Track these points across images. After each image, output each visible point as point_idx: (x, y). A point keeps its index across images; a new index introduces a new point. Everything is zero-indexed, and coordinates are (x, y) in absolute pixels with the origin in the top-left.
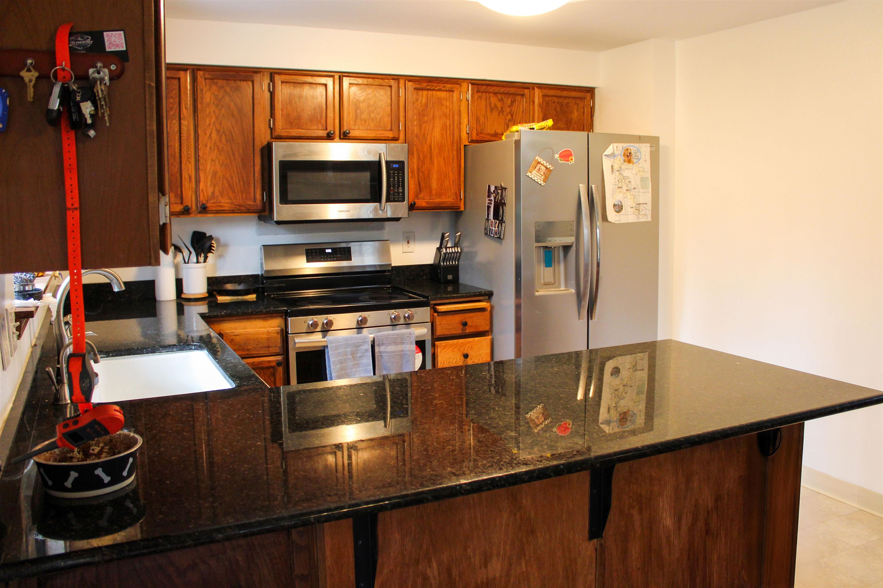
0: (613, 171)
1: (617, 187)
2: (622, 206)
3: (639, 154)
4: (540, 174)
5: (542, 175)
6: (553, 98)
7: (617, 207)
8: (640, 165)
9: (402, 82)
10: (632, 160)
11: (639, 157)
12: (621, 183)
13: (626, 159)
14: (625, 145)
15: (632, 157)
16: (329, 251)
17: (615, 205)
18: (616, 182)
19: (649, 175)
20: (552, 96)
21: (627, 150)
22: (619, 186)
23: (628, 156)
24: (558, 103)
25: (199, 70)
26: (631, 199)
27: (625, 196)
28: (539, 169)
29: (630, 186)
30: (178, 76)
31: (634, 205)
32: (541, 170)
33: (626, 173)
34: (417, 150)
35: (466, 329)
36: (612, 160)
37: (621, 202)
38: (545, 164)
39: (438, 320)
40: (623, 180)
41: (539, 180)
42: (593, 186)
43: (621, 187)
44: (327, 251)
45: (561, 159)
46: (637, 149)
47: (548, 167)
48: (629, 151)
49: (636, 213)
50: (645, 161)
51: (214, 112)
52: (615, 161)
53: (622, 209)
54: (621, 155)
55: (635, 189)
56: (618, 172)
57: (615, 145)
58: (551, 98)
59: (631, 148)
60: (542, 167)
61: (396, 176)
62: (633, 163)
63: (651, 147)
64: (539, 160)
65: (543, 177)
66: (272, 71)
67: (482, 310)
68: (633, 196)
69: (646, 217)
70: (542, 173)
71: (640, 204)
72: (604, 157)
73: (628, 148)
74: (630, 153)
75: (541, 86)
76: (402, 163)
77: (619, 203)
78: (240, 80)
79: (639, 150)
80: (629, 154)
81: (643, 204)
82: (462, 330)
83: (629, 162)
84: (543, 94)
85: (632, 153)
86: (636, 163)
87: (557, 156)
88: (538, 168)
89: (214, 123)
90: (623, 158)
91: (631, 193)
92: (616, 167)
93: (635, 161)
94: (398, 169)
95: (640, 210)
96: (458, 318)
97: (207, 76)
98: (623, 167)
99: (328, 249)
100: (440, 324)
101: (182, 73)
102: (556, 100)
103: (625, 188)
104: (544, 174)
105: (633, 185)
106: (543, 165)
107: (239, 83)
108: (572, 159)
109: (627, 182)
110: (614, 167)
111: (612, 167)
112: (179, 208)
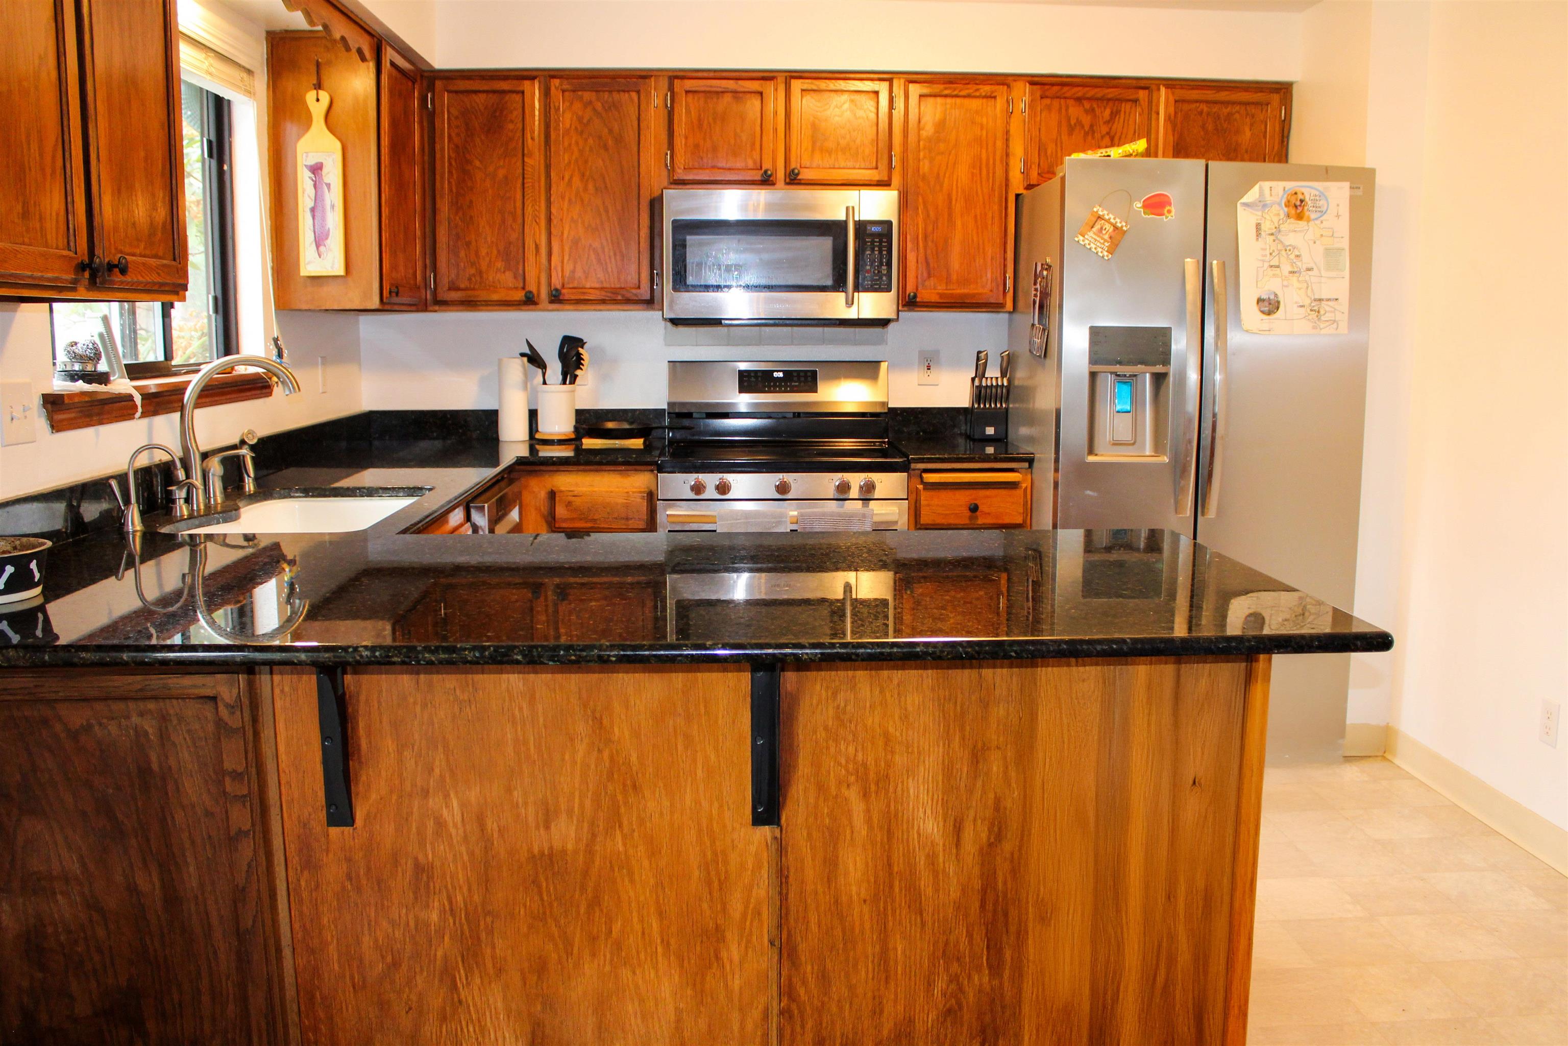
0: (1258, 235)
1: (1266, 265)
2: (1278, 302)
3: (1322, 202)
4: (1102, 239)
5: (1105, 241)
6: (1198, 104)
7: (1266, 304)
8: (1325, 224)
9: (898, 86)
10: (1307, 213)
11: (1324, 209)
12: (1277, 258)
13: (1293, 211)
14: (1291, 185)
15: (1306, 208)
16: (781, 375)
17: (1259, 301)
18: (1265, 256)
19: (1345, 244)
20: (1197, 101)
21: (1296, 193)
22: (1272, 263)
23: (1296, 207)
24: (1208, 114)
25: (554, 77)
26: (1300, 289)
27: (1285, 283)
28: (1102, 228)
29: (1299, 264)
30: (521, 89)
31: (1307, 302)
32: (1104, 232)
33: (1290, 239)
34: (925, 203)
35: (977, 518)
36: (1260, 213)
37: (1276, 295)
38: (1112, 220)
39: (925, 496)
40: (1283, 253)
41: (1100, 250)
42: (1215, 262)
43: (1278, 267)
44: (776, 375)
45: (1147, 211)
46: (1317, 193)
47: (1119, 225)
48: (1300, 197)
49: (1310, 317)
50: (1338, 216)
51: (577, 143)
52: (1268, 217)
53: (1278, 308)
54: (1279, 204)
55: (1309, 269)
56: (1272, 238)
57: (1266, 185)
58: (1194, 106)
59: (1303, 190)
60: (1107, 226)
61: (877, 246)
62: (1309, 220)
63: (1351, 188)
64: (1101, 213)
65: (1107, 244)
66: (671, 74)
67: (1010, 486)
68: (1305, 285)
69: (1335, 326)
70: (1106, 237)
71: (1320, 300)
72: (1240, 208)
73: (1297, 190)
74: (1302, 201)
75: (1171, 84)
76: (889, 223)
77: (1272, 297)
78: (619, 91)
79: (1322, 195)
80: (1298, 203)
81: (1328, 300)
82: (971, 518)
83: (1300, 217)
84: (1177, 98)
85: (1307, 199)
86: (1316, 219)
87: (1138, 205)
88: (1097, 227)
89: (577, 161)
90: (1286, 209)
91: (1300, 279)
92: (1267, 226)
93: (1313, 216)
94: (879, 235)
95: (1322, 312)
96: (964, 498)
97: (565, 87)
98: (1283, 228)
99: (778, 371)
100: (929, 505)
101: (527, 83)
102: (1204, 107)
103: (1286, 268)
104: (1110, 238)
105: (1306, 261)
106: (1108, 221)
107: (616, 96)
108: (1169, 212)
109: (1292, 257)
110: (1263, 227)
111: (1258, 227)
112: (520, 295)
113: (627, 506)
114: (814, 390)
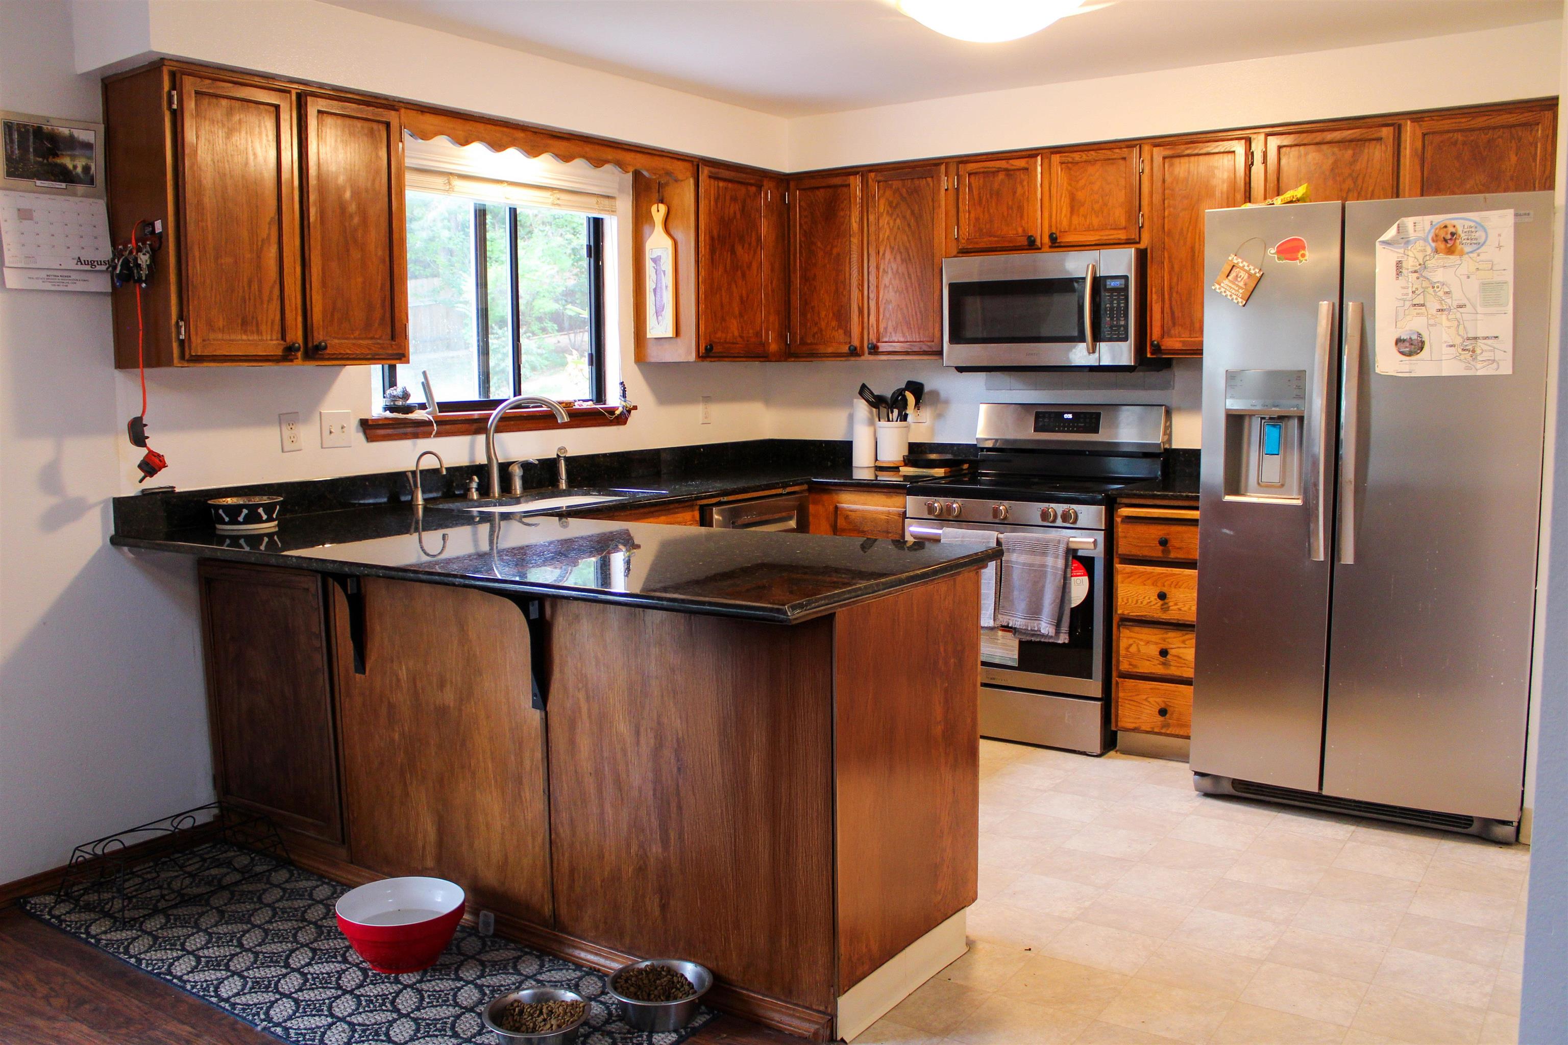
0: (1399, 273)
1: (1408, 304)
2: (1423, 343)
3: (1480, 234)
4: (1237, 286)
5: (1240, 288)
6: (1451, 135)
7: (1407, 344)
8: (1482, 257)
9: (1146, 148)
10: (1459, 247)
11: (1482, 241)
12: (1421, 296)
13: (1442, 246)
14: (1439, 219)
15: (1458, 241)
16: (1070, 416)
17: (1399, 341)
18: (1407, 294)
19: (1509, 277)
20: (1448, 132)
21: (1446, 227)
22: (1415, 302)
23: (1445, 240)
24: (1464, 143)
25: (871, 171)
26: (1449, 327)
27: (1432, 322)
28: (1237, 276)
29: (1449, 301)
30: (847, 183)
31: (1458, 341)
32: (1239, 279)
33: (1438, 276)
34: (1170, 258)
35: (1169, 552)
36: (1402, 251)
37: (1419, 335)
38: (1246, 268)
39: (1121, 529)
40: (1431, 290)
41: (1234, 297)
42: (1350, 304)
43: (1423, 305)
44: (1066, 416)
45: (1282, 256)
46: (1473, 224)
47: (1253, 272)
48: (1451, 229)
49: (1462, 357)
50: (1500, 247)
51: (888, 223)
52: (1410, 253)
53: (1422, 349)
54: (1425, 240)
55: (1460, 306)
56: (1416, 275)
57: (1409, 221)
58: (1447, 136)
59: (1455, 222)
60: (1242, 274)
61: (1115, 299)
62: (1462, 254)
63: (1516, 215)
64: (1235, 261)
65: (1241, 291)
66: (958, 160)
67: (1194, 522)
68: (1456, 323)
69: (1495, 365)
70: (1241, 284)
71: (1476, 338)
72: (1378, 247)
73: (1448, 223)
74: (1453, 234)
75: (1417, 116)
76: (1126, 278)
77: (1414, 337)
78: (918, 178)
79: (1480, 226)
80: (1449, 237)
81: (1486, 338)
82: (1163, 551)
83: (1450, 251)
84: (1425, 131)
85: (1460, 230)
86: (1471, 252)
87: (1272, 251)
88: (1233, 274)
89: (888, 238)
90: (1433, 245)
91: (1450, 317)
92: (1410, 264)
93: (1467, 249)
94: (1120, 289)
95: (1478, 351)
96: (1158, 531)
97: (879, 178)
98: (1429, 264)
99: (1068, 413)
100: (1125, 537)
101: (852, 178)
102: (1459, 137)
103: (1433, 306)
104: (1245, 285)
105: (1458, 296)
106: (1242, 268)
107: (917, 182)
108: (1303, 256)
109: (1441, 294)
110: (1404, 265)
111: (1399, 265)
112: (845, 349)
113: (888, 522)
114: (1096, 431)
